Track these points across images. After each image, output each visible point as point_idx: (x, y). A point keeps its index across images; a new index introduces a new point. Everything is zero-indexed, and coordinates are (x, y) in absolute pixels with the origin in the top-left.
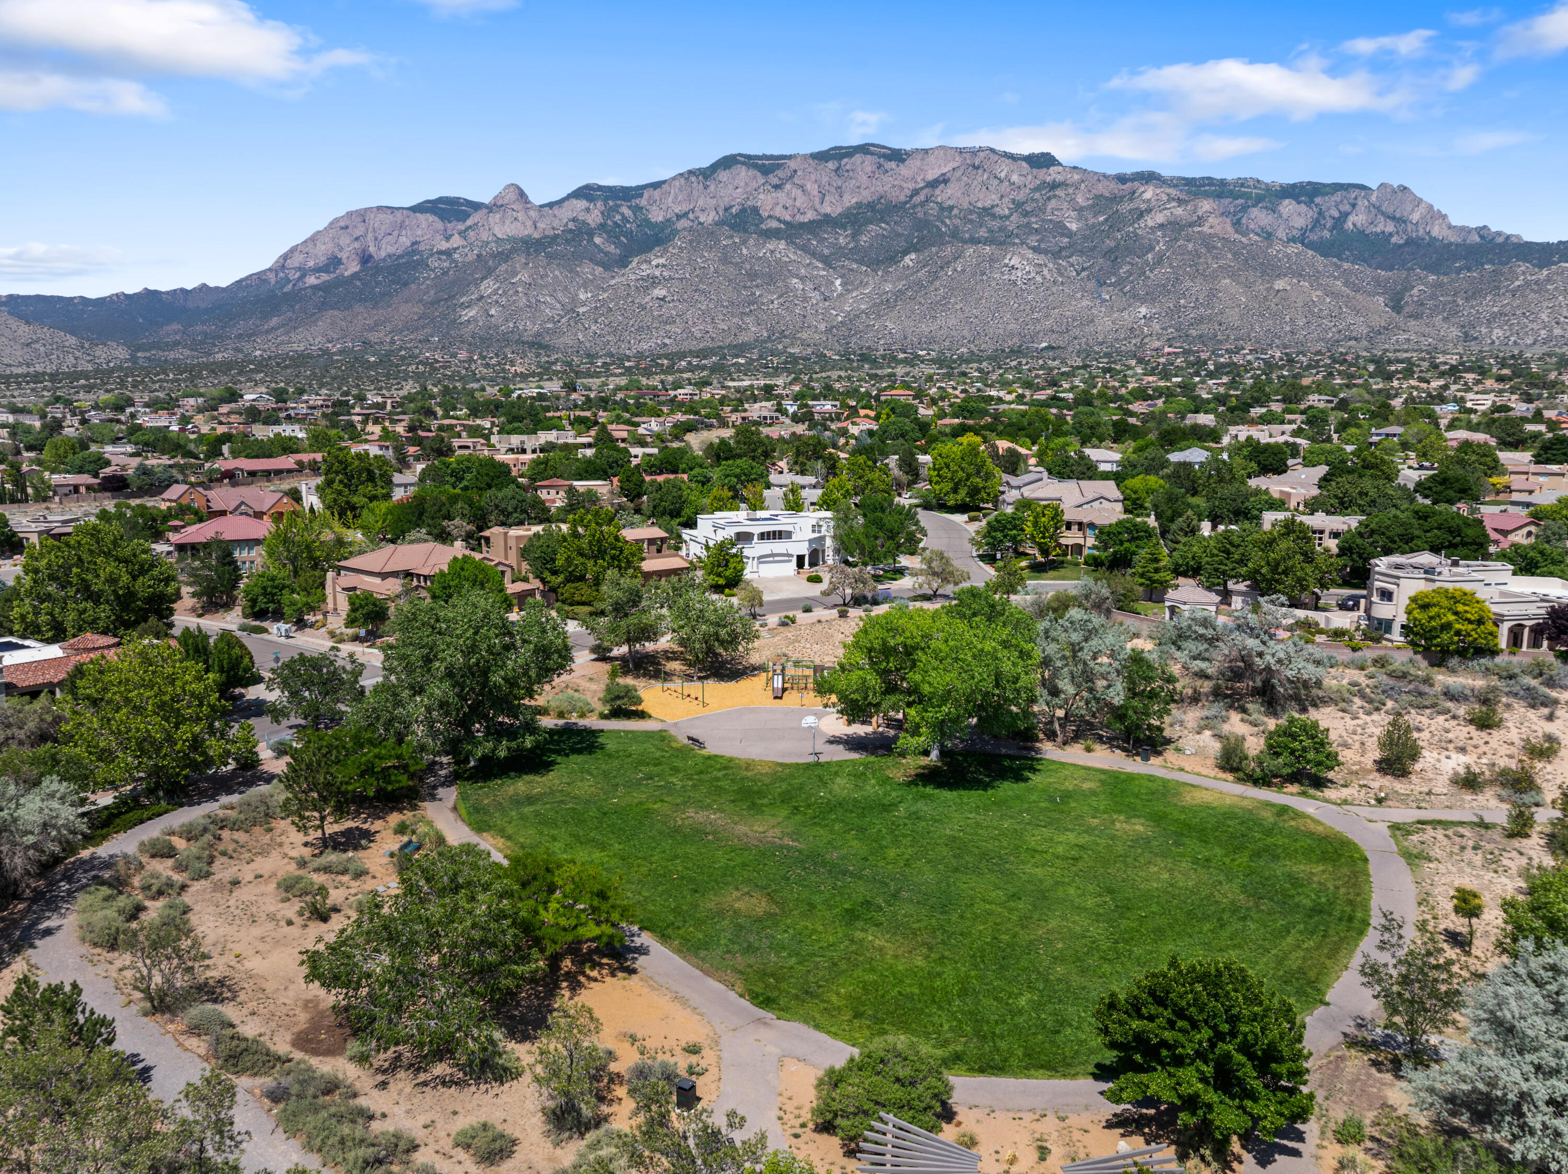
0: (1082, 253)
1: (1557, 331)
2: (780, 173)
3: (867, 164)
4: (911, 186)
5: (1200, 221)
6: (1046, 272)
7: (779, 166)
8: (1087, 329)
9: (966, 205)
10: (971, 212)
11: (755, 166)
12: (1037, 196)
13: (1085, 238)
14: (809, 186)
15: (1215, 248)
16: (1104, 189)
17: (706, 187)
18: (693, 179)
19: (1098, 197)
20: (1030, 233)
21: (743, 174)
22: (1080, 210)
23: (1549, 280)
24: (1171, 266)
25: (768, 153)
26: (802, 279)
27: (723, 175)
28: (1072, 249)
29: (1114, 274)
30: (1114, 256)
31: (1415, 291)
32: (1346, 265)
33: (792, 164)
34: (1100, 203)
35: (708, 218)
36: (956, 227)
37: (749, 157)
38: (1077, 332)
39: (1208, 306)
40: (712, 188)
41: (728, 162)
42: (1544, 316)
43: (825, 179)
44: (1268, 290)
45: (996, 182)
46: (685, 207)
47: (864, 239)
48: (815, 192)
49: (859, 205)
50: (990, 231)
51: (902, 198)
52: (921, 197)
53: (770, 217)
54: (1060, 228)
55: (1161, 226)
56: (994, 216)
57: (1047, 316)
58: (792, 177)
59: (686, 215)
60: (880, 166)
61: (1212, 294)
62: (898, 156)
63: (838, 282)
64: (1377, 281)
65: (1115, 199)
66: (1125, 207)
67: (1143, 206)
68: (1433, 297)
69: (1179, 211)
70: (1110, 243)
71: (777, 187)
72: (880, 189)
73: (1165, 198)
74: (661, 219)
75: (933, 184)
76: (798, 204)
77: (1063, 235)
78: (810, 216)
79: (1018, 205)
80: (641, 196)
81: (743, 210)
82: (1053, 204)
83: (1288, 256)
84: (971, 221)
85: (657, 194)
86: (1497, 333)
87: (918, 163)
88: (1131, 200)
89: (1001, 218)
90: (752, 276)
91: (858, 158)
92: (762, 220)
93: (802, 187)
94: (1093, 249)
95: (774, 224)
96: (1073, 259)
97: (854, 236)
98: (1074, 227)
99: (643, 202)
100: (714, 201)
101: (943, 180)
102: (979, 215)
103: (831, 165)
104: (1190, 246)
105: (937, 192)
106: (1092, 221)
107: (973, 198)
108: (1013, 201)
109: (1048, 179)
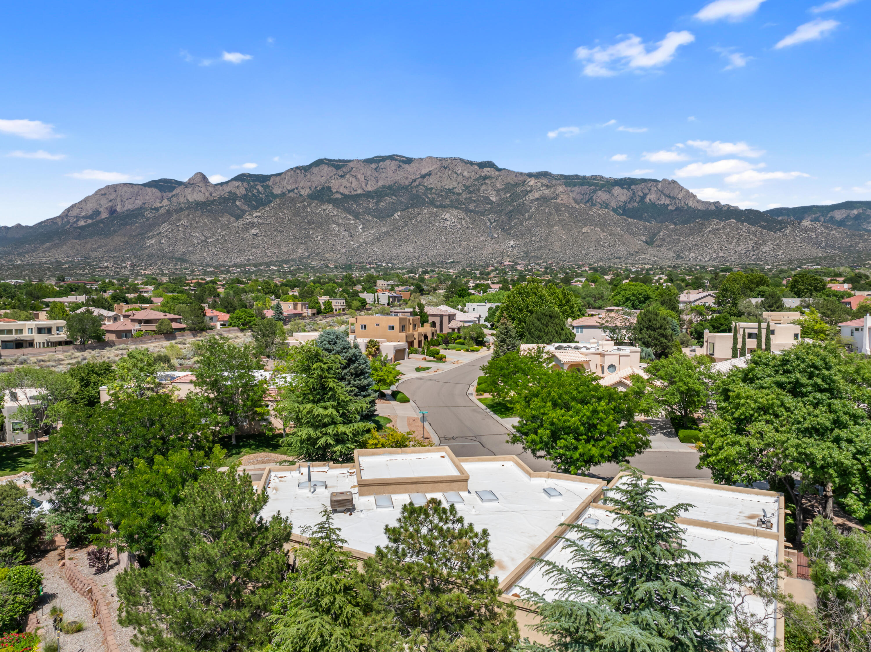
0: (495, 213)
1: (721, 254)
2: (344, 169)
3: (393, 164)
4: (413, 177)
5: (557, 197)
6: (463, 222)
7: (343, 166)
8: (478, 253)
9: (439, 187)
10: (442, 191)
11: (334, 166)
12: (477, 183)
13: (499, 205)
14: (359, 176)
15: (560, 210)
16: (511, 180)
17: (305, 176)
18: (298, 171)
19: (508, 184)
20: (471, 203)
21: (326, 169)
22: (498, 191)
23: (723, 228)
24: (535, 220)
25: (341, 158)
26: (339, 225)
27: (315, 170)
28: (491, 211)
29: (509, 224)
30: (510, 215)
31: (661, 234)
32: (630, 220)
33: (351, 165)
34: (509, 187)
35: (305, 192)
36: (433, 199)
37: (331, 160)
38: (473, 254)
39: (546, 241)
40: (309, 176)
41: (319, 163)
42: (715, 246)
43: (369, 173)
44: (579, 232)
45: (456, 176)
46: (293, 186)
47: (382, 205)
48: (363, 180)
49: (384, 187)
50: (451, 201)
51: (407, 183)
52: (417, 183)
53: (337, 192)
54: (487, 200)
55: (537, 199)
56: (454, 193)
57: (460, 246)
58: (350, 171)
59: (292, 191)
60: (399, 167)
61: (548, 235)
62: (409, 161)
63: (360, 227)
64: (645, 228)
65: (516, 185)
66: (520, 189)
67: (529, 189)
68: (670, 236)
69: (547, 192)
70: (510, 208)
71: (342, 176)
72: (397, 178)
73: (540, 185)
74: (279, 192)
75: (423, 177)
76: (353, 186)
77: (488, 203)
78: (359, 192)
79: (467, 187)
80: (269, 180)
81: (323, 188)
82: (484, 187)
83: (599, 215)
84: (442, 196)
85: (278, 179)
86: (693, 254)
87: (417, 165)
88: (523, 185)
89: (457, 194)
90: (309, 223)
91: (388, 162)
92: (332, 193)
93: (356, 177)
94: (501, 211)
95: (339, 196)
96: (490, 216)
97: (377, 203)
98: (494, 199)
99: (270, 183)
100: (309, 184)
101: (429, 174)
102: (446, 193)
103: (373, 166)
104: (547, 209)
105: (425, 180)
106: (503, 196)
107: (443, 184)
108: (464, 185)
109: (483, 174)
